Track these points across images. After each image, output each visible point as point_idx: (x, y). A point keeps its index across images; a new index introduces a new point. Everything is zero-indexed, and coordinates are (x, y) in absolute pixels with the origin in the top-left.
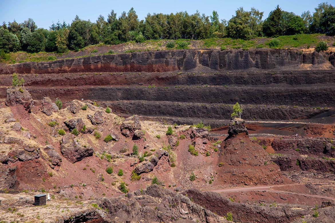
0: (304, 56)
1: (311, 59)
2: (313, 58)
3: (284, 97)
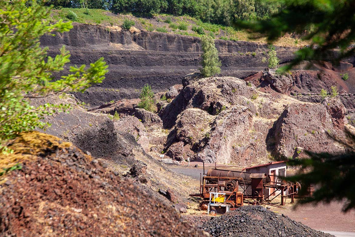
0: (112, 34)
1: (120, 38)
2: (122, 37)
3: (143, 81)
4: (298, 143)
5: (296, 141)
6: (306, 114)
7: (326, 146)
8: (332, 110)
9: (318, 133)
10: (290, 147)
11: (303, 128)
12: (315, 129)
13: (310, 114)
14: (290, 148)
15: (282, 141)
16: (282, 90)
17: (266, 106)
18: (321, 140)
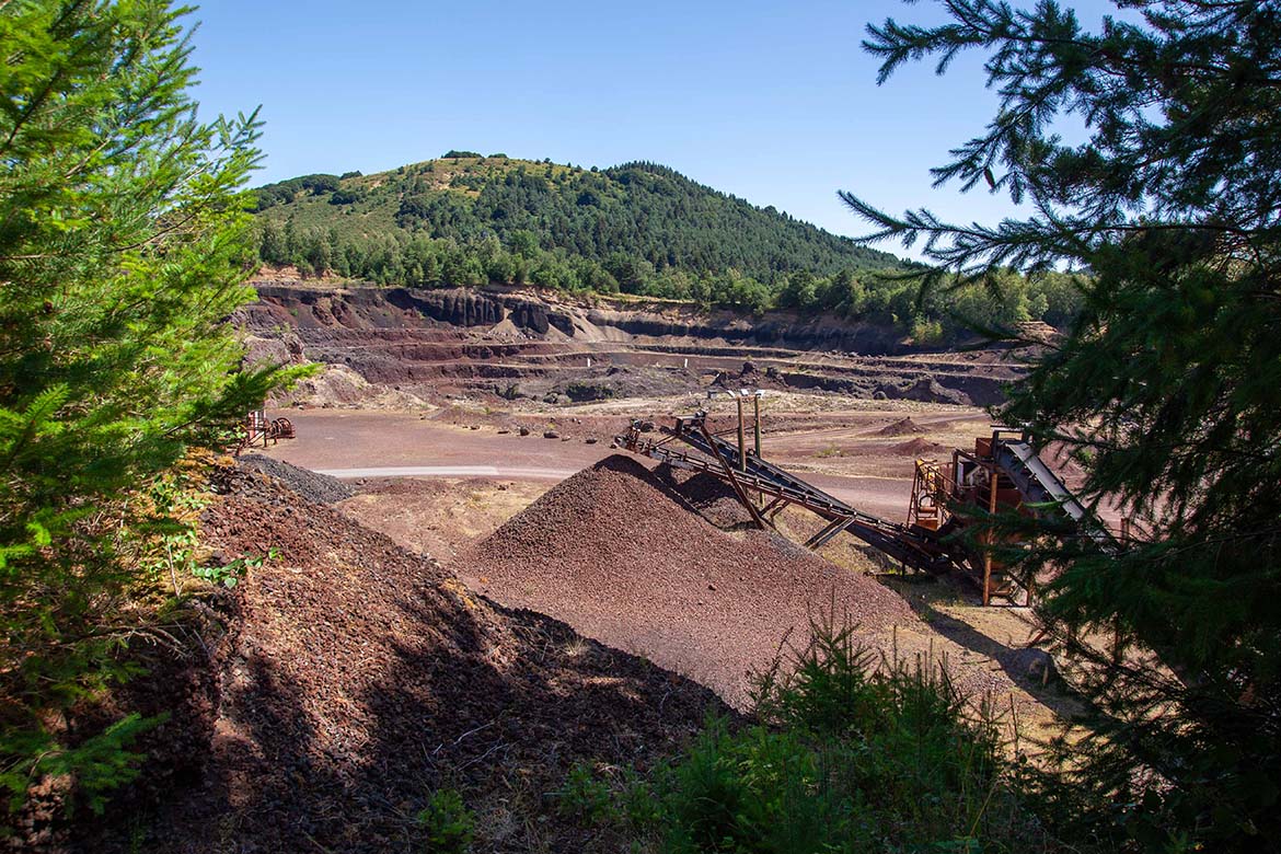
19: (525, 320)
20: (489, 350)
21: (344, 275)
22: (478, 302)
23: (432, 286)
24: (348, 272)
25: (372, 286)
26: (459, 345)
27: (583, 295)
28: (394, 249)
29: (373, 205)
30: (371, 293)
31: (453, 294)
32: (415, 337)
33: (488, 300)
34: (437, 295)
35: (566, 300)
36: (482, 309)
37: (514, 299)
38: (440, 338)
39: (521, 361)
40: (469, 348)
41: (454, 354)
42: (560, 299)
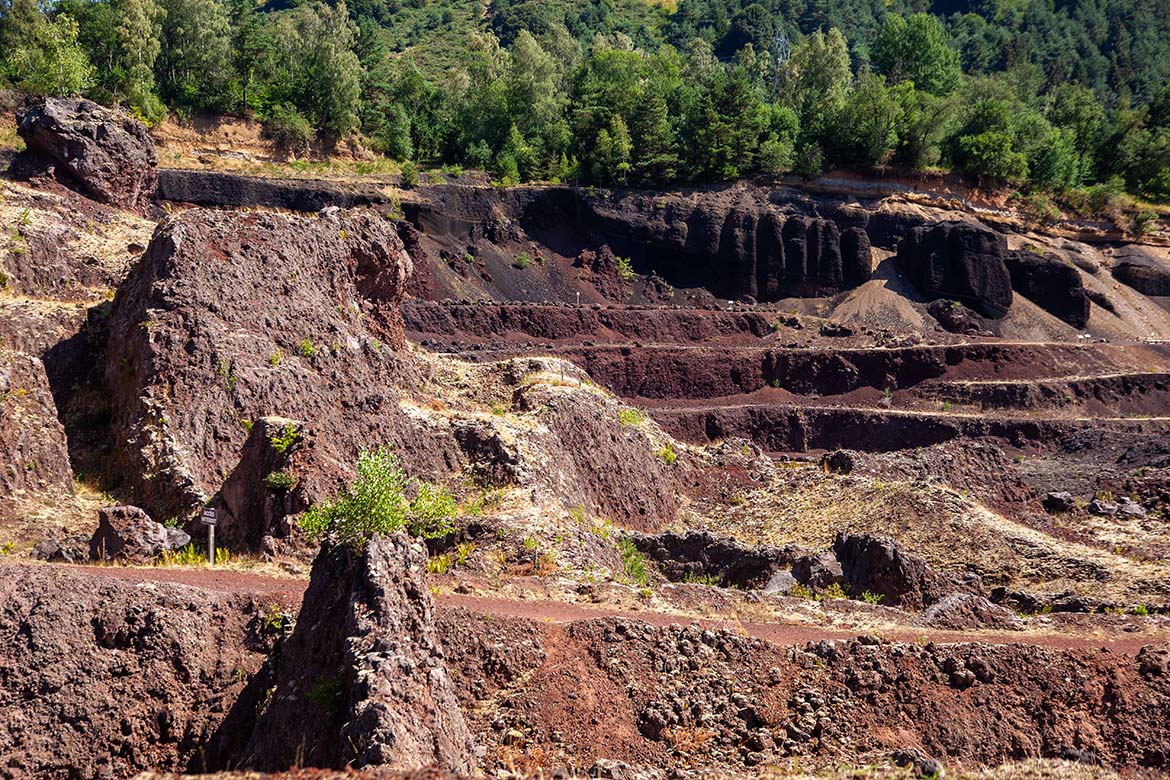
4: (237, 404)
5: (232, 393)
6: (264, 259)
7: (373, 419)
8: (356, 263)
9: (333, 353)
10: (198, 424)
11: (254, 327)
12: (315, 332)
13: (283, 258)
14: (201, 431)
15: (153, 397)
16: (115, 190)
17: (46, 247)
18: (347, 389)
19: (937, 278)
20: (850, 367)
21: (393, 153)
22: (792, 227)
23: (651, 180)
24: (406, 144)
25: (477, 180)
26: (751, 350)
27: (1099, 204)
28: (541, 73)
29: (417, 28)
30: (477, 202)
31: (720, 202)
32: (622, 328)
33: (822, 221)
34: (669, 208)
35: (1048, 220)
36: (804, 244)
37: (898, 218)
38: (692, 330)
39: (952, 395)
40: (783, 359)
41: (738, 379)
42: (1029, 218)
